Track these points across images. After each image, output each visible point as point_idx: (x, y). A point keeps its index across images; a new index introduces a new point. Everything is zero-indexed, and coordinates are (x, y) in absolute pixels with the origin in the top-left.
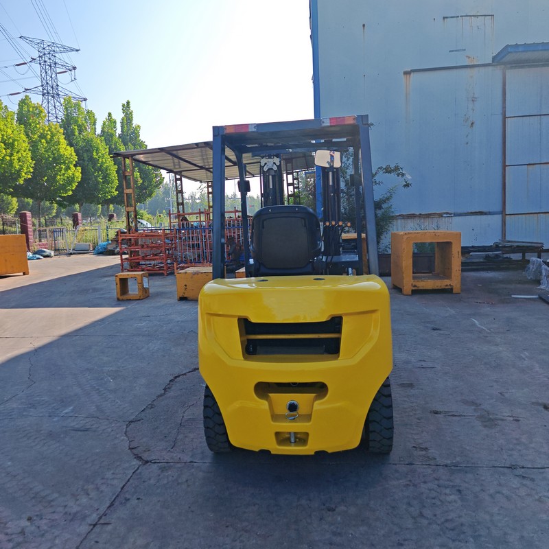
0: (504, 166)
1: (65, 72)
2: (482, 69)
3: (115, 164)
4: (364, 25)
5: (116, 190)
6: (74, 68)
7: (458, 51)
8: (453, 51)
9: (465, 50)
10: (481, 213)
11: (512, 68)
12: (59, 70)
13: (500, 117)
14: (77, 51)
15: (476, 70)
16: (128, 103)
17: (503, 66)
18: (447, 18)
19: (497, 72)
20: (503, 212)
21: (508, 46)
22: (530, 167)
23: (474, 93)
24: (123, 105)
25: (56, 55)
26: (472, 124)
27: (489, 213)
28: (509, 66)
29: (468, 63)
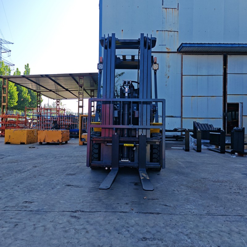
0: (182, 96)
1: (6, 52)
2: (173, 54)
3: (17, 91)
4: (122, 30)
5: (16, 103)
6: (10, 51)
7: (163, 45)
8: (160, 45)
9: (165, 45)
10: (172, 117)
11: (185, 54)
12: (2, 51)
13: (180, 75)
14: (13, 43)
15: (170, 54)
16: (28, 64)
17: (182, 54)
18: (158, 31)
19: (179, 56)
20: (181, 117)
21: (182, 44)
22: (193, 97)
23: (169, 64)
24: (25, 66)
25: (2, 44)
26: (168, 77)
27: (176, 117)
28: (184, 53)
29: (166, 50)
